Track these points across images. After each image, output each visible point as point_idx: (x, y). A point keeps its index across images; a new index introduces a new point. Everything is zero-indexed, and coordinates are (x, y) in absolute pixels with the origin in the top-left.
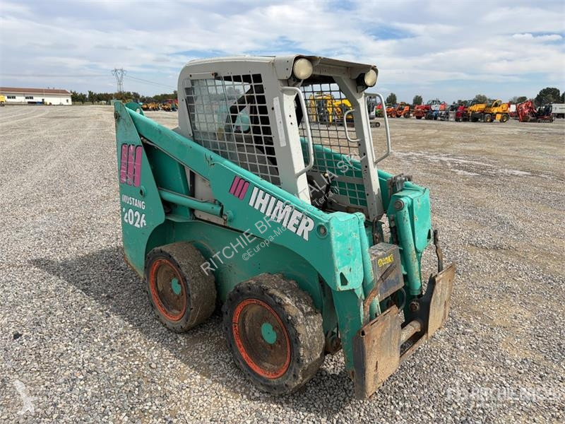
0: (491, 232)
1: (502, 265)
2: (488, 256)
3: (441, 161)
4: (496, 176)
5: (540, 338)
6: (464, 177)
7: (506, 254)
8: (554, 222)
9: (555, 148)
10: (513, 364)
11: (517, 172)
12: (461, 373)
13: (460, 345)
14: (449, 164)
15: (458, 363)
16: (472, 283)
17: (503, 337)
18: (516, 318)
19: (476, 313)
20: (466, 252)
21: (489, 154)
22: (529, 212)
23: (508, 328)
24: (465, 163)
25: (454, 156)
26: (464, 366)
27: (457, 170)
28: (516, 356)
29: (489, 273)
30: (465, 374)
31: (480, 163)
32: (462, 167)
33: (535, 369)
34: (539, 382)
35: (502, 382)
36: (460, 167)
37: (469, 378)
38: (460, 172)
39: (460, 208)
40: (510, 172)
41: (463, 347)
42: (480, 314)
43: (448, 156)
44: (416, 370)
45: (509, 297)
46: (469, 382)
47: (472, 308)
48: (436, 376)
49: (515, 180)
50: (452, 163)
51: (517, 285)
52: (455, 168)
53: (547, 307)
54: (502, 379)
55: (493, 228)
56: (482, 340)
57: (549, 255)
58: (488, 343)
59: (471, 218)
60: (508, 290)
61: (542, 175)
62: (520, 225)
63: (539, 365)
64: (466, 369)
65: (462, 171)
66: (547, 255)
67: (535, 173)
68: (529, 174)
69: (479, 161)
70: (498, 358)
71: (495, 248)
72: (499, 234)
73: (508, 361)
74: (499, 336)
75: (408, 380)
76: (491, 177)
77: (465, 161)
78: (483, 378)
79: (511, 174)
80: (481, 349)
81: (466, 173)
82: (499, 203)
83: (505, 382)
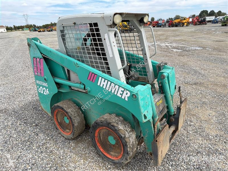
0: (192, 77)
1: (199, 91)
2: (193, 88)
3: (166, 46)
4: (189, 51)
5: (221, 124)
6: (177, 52)
7: (200, 86)
8: (216, 69)
9: (210, 36)
10: (213, 137)
11: (197, 48)
12: (193, 145)
13: (190, 131)
14: (170, 47)
15: (190, 140)
16: (189, 101)
17: (206, 125)
18: (209, 116)
19: (193, 115)
20: (184, 87)
21: (184, 41)
22: (205, 66)
23: (207, 121)
24: (176, 46)
25: (171, 43)
26: (193, 141)
27: (173, 49)
28: (213, 134)
29: (195, 96)
30: (194, 145)
31: (182, 45)
32: (175, 48)
33: (222, 139)
34: (224, 145)
35: (210, 147)
36: (174, 48)
37: (196, 147)
38: (175, 50)
39: (178, 66)
40: (194, 48)
41: (191, 132)
42: (195, 115)
43: (169, 43)
44: (174, 145)
45: (205, 106)
46: (196, 148)
47: (191, 113)
48: (183, 147)
49: (197, 52)
50: (171, 46)
51: (207, 100)
52: (172, 48)
53: (221, 109)
54: (209, 145)
55: (192, 75)
56: (198, 128)
57: (217, 85)
58: (201, 129)
59: (183, 71)
60: (204, 103)
61: (207, 49)
62: (203, 72)
63: (223, 137)
64: (194, 142)
65: (175, 49)
66: (216, 85)
67: (204, 48)
68: (202, 48)
69: (181, 44)
70: (206, 135)
71: (195, 84)
72: (195, 77)
73: (210, 137)
74: (205, 125)
75: (172, 151)
76: (187, 51)
77: (176, 45)
78: (202, 146)
79: (195, 49)
80: (198, 132)
81: (177, 50)
82: (193, 63)
83: (211, 147)
